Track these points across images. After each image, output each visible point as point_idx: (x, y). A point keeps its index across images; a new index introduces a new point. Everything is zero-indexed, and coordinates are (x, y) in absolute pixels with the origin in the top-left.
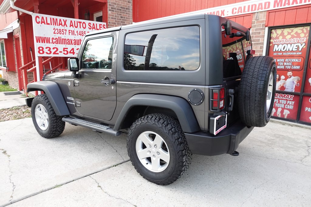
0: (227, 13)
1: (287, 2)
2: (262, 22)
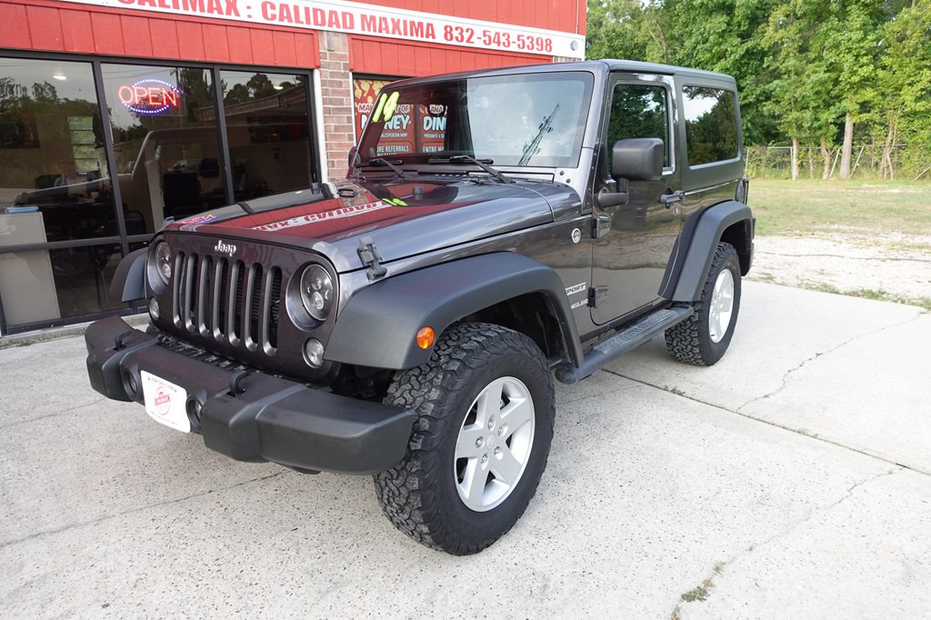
0: (249, 12)
1: (383, 26)
2: (342, 57)
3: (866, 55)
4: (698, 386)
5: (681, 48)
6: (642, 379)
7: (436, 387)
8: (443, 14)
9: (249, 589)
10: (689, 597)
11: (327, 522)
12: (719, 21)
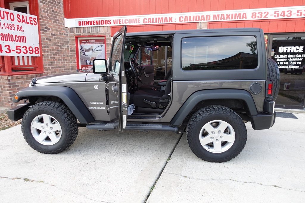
0: (175, 20)
10: (26, 179)
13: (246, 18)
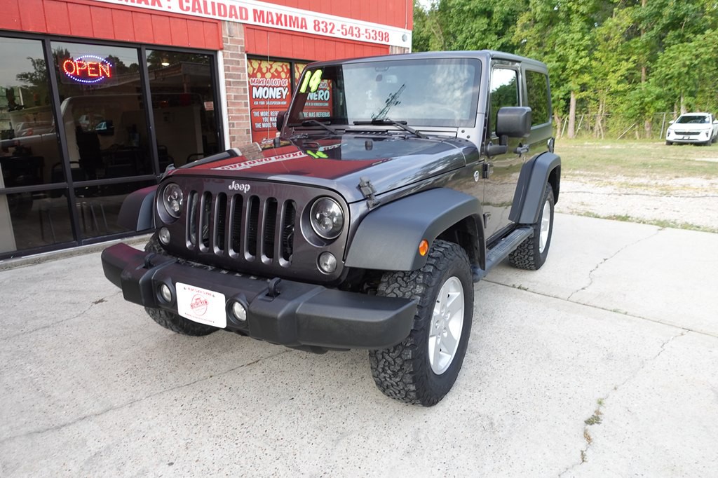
0: (169, 4)
1: (270, 19)
2: (239, 42)
3: (584, 50)
4: (535, 284)
5: (455, 42)
6: (494, 280)
7: (420, 284)
8: (313, 11)
9: (278, 443)
10: (589, 422)
11: (313, 392)
12: (482, 23)
13: (306, 28)
